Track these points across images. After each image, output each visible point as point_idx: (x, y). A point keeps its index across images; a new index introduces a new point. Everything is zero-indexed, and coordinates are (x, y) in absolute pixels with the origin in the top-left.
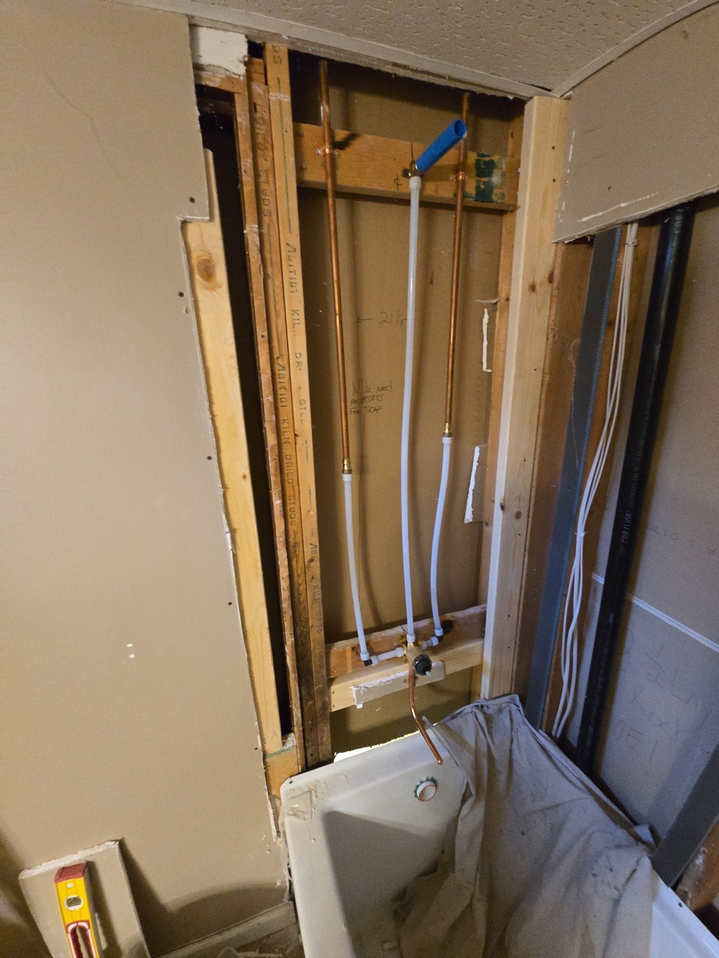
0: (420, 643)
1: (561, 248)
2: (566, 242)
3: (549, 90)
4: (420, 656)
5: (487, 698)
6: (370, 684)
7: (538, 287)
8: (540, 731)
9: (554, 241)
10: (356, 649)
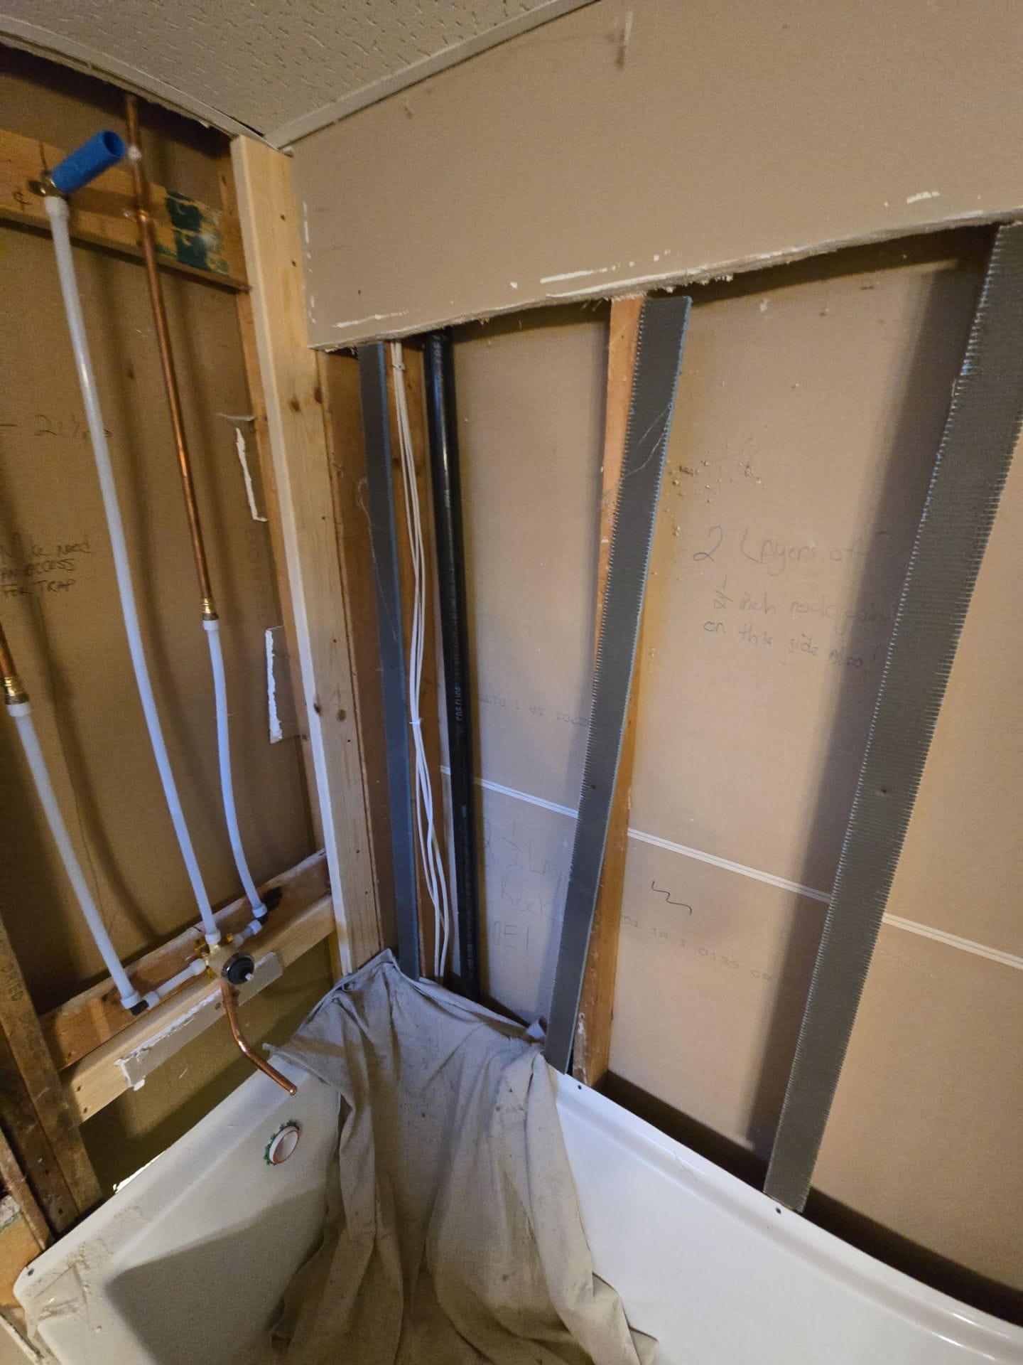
0: (230, 939)
1: (323, 359)
2: (328, 351)
3: (261, 135)
4: (232, 956)
5: (351, 972)
6: (150, 1042)
7: (302, 406)
8: (422, 979)
9: (312, 346)
10: (112, 998)
